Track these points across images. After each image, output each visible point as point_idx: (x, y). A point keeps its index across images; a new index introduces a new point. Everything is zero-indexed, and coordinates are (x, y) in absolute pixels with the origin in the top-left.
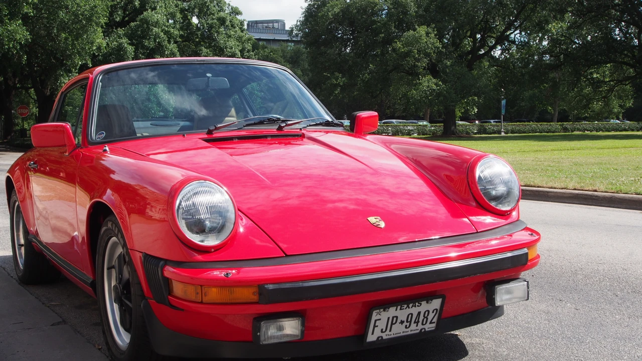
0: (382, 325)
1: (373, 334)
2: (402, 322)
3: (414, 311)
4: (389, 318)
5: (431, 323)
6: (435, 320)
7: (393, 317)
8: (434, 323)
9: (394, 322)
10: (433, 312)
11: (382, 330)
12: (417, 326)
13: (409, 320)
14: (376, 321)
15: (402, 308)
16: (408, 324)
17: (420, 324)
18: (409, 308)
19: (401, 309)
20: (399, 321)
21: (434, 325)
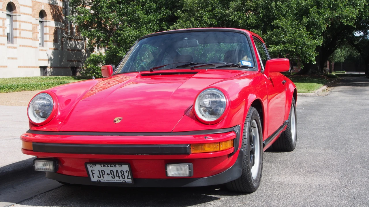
6: (130, 177)
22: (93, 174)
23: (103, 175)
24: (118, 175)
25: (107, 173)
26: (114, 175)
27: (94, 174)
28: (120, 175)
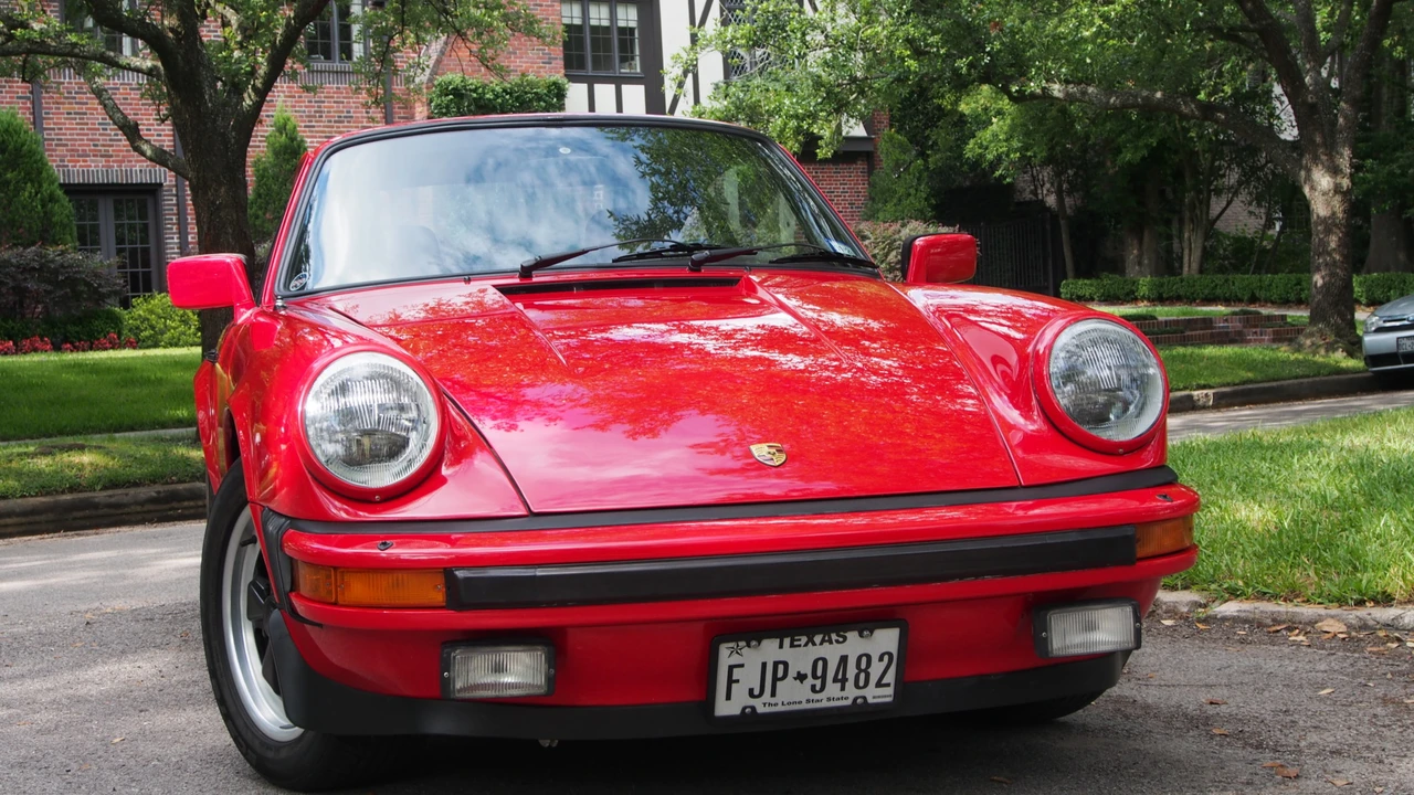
0: (749, 677)
1: (728, 697)
2: (801, 677)
3: (831, 652)
4: (764, 665)
5: (879, 684)
6: (890, 677)
7: (776, 664)
8: (888, 685)
9: (780, 674)
10: (881, 659)
11: (751, 691)
12: (843, 689)
13: (819, 673)
14: (731, 668)
15: (796, 643)
16: (818, 683)
17: (850, 684)
18: (814, 644)
19: (792, 646)
20: (792, 673)
21: (890, 691)
22: (731, 681)
23: (775, 679)
24: (840, 677)
25: (799, 673)
26: (824, 677)
27: (734, 685)
28: (851, 671)
